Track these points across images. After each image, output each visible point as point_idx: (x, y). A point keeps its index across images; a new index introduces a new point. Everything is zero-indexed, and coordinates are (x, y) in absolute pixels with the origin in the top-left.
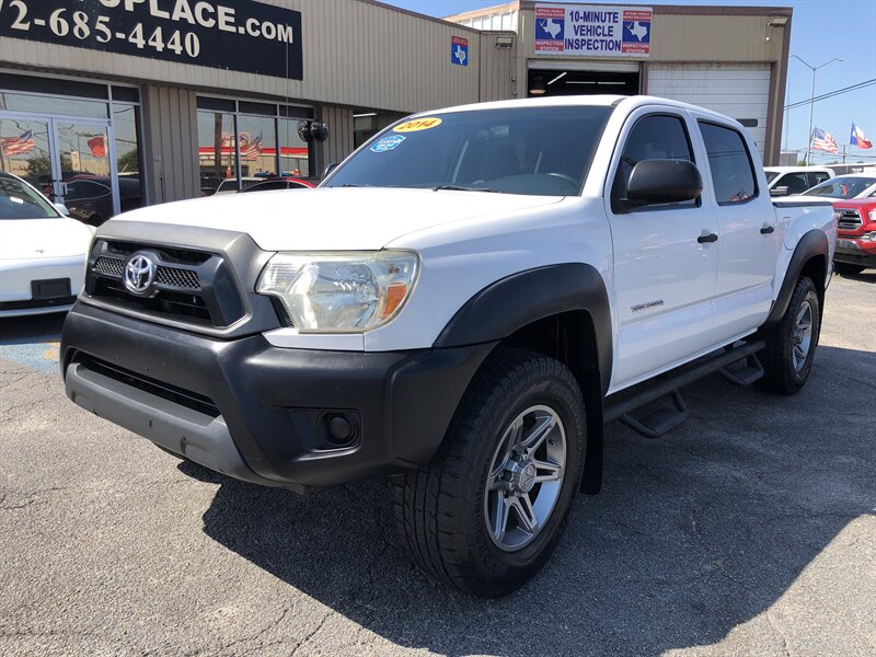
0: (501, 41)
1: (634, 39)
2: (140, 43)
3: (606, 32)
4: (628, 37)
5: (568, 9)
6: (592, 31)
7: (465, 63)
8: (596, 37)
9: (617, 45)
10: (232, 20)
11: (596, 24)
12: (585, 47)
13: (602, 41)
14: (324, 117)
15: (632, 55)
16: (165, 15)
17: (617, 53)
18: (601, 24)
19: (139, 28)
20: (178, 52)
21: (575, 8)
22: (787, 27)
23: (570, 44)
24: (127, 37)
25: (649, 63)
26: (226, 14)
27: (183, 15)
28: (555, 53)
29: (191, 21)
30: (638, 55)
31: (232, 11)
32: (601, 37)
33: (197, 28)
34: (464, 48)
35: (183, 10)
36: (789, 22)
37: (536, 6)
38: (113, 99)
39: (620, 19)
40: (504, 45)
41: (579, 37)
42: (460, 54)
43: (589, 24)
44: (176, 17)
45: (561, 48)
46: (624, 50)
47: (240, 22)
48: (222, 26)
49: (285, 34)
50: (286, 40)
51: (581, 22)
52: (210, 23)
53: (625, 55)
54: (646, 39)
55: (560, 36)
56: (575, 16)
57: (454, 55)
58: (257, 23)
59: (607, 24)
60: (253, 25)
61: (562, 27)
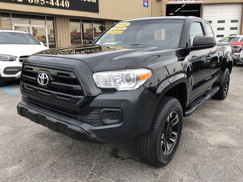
2: (53, 4)
7: (147, 6)
12: (183, 0)
14: (106, 24)
17: (193, 2)
20: (63, 6)
24: (49, 2)
25: (203, 4)
28: (174, 2)
30: (200, 2)
34: (147, 2)
40: (159, 1)
42: (146, 4)
50: (94, 2)
53: (196, 2)
57: (144, 4)
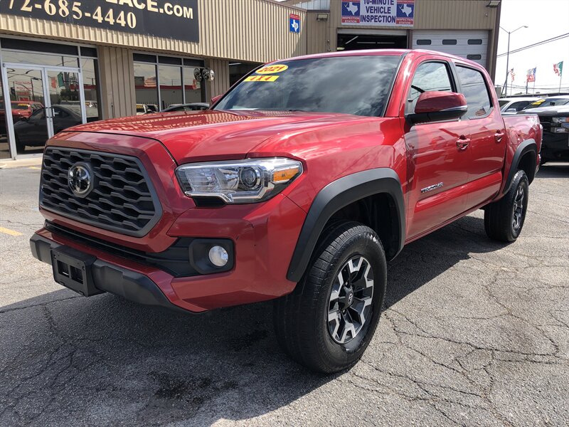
0: (320, 16)
1: (404, 15)
3: (386, 11)
4: (400, 14)
6: (378, 10)
7: (298, 30)
8: (380, 14)
10: (155, 4)
11: (380, 6)
12: (373, 21)
13: (384, 16)
15: (402, 25)
16: (115, 1)
17: (393, 24)
18: (383, 6)
19: (99, 10)
20: (123, 25)
22: (498, 7)
23: (364, 18)
24: (92, 15)
25: (412, 30)
26: (152, 1)
29: (131, 5)
30: (407, 25)
32: (383, 14)
33: (134, 10)
36: (500, 4)
38: (81, 55)
39: (395, 2)
40: (322, 19)
41: (369, 14)
42: (295, 25)
43: (376, 6)
44: (121, 2)
45: (358, 22)
46: (398, 22)
47: (160, 5)
48: (150, 8)
49: (188, 13)
50: (188, 17)
51: (371, 4)
52: (141, 7)
53: (398, 25)
54: (411, 15)
55: (358, 13)
56: (367, 1)
57: (291, 26)
58: (171, 6)
59: (386, 6)
60: (168, 7)
61: (359, 8)
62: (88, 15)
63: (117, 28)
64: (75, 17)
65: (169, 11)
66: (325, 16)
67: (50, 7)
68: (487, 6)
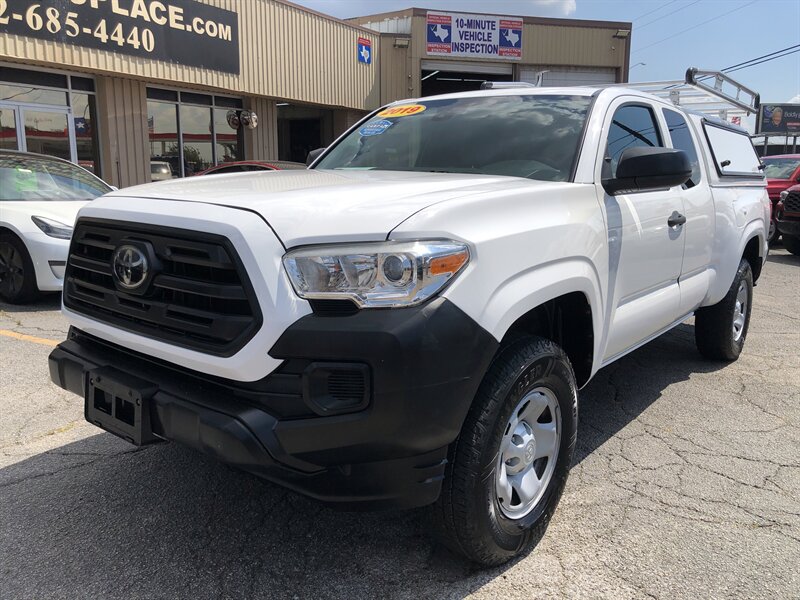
0: (399, 42)
1: (509, 44)
2: (104, 38)
3: (486, 38)
4: (504, 42)
5: (454, 17)
6: (475, 36)
7: (369, 61)
8: (478, 42)
9: (495, 49)
10: (181, 18)
11: (478, 30)
12: (469, 50)
13: (483, 45)
14: (253, 107)
15: (507, 58)
16: (125, 12)
17: (494, 56)
18: (481, 31)
19: (103, 24)
20: (136, 47)
21: (460, 16)
22: (627, 39)
23: (456, 47)
24: (93, 31)
25: (523, 65)
26: (176, 13)
27: (141, 13)
28: (443, 54)
29: (147, 19)
30: (512, 58)
31: (181, 11)
32: (482, 42)
33: (152, 25)
34: (368, 48)
35: (140, 9)
36: (630, 34)
37: (428, 13)
38: (73, 88)
39: (497, 26)
40: (401, 46)
41: (465, 42)
42: (364, 53)
43: (472, 30)
44: (134, 15)
45: (449, 51)
46: (501, 54)
47: (187, 21)
48: (173, 24)
49: (225, 32)
50: (225, 38)
51: (465, 29)
52: (162, 21)
53: (501, 57)
54: (518, 45)
55: (448, 40)
56: (460, 23)
58: (202, 22)
59: (486, 31)
60: (198, 23)
61: (450, 33)
62: (87, 31)
63: (127, 50)
64: (69, 33)
65: (199, 28)
66: (405, 43)
67: (34, 17)
68: (614, 37)
